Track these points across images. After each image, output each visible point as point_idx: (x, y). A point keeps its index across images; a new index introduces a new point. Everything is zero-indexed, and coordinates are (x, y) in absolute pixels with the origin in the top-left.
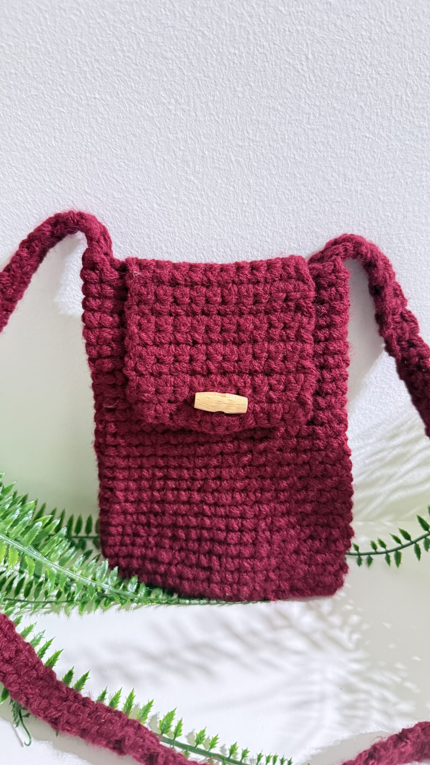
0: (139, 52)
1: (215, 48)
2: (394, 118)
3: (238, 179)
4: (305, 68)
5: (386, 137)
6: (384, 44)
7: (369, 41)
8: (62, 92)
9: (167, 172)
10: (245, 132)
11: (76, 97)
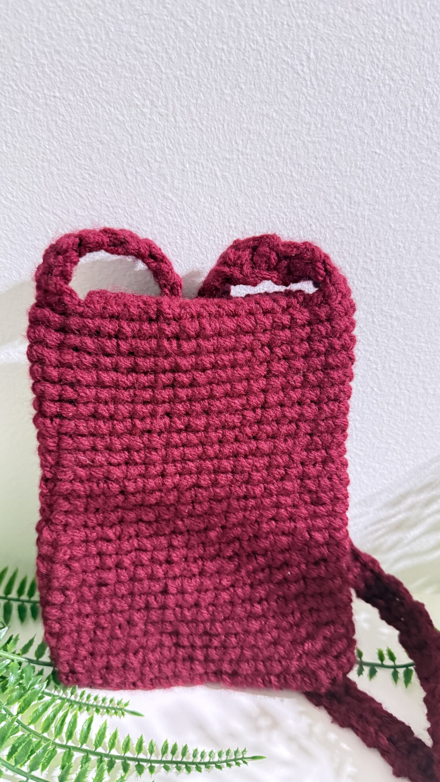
0: (108, 44)
1: (199, 42)
2: (409, 132)
3: (225, 199)
4: (306, 70)
5: (399, 155)
6: (399, 45)
7: (381, 40)
8: (16, 88)
9: (139, 187)
10: (233, 142)
11: (32, 94)
